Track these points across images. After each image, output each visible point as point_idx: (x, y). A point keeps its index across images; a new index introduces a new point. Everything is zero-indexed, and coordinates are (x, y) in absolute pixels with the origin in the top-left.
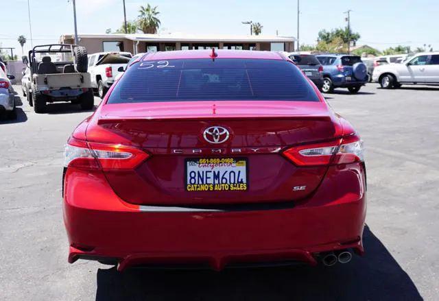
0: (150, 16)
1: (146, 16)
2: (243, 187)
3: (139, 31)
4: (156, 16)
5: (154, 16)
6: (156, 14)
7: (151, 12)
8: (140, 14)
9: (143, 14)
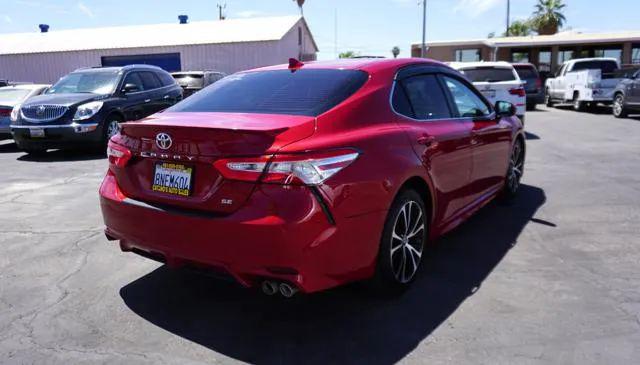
0: (550, 11)
1: (545, 12)
2: (186, 193)
3: (533, 32)
4: (561, 11)
5: (558, 11)
6: (560, 7)
7: (552, 7)
8: (537, 9)
9: (541, 9)
